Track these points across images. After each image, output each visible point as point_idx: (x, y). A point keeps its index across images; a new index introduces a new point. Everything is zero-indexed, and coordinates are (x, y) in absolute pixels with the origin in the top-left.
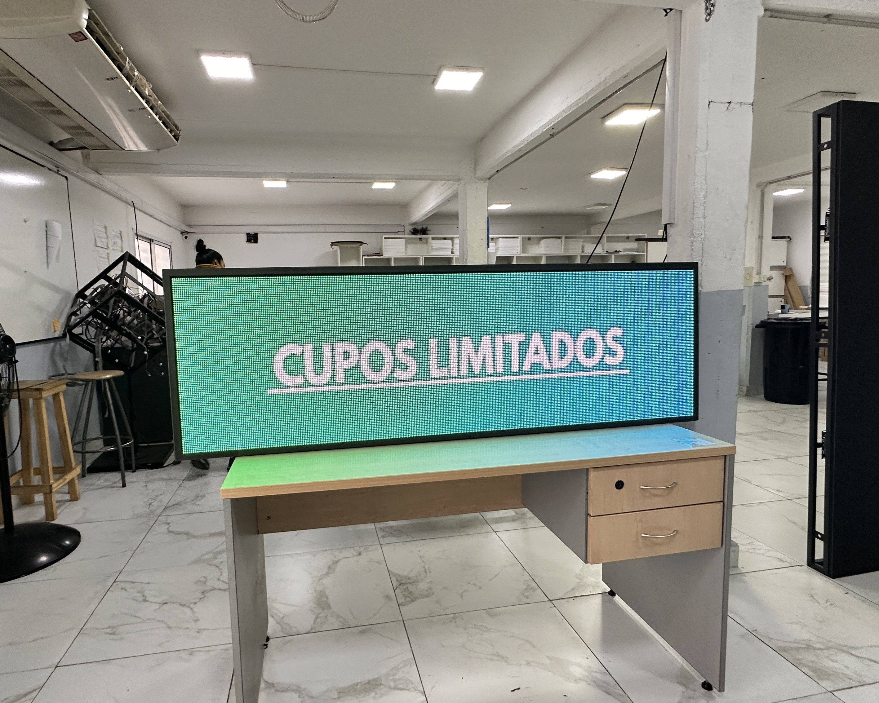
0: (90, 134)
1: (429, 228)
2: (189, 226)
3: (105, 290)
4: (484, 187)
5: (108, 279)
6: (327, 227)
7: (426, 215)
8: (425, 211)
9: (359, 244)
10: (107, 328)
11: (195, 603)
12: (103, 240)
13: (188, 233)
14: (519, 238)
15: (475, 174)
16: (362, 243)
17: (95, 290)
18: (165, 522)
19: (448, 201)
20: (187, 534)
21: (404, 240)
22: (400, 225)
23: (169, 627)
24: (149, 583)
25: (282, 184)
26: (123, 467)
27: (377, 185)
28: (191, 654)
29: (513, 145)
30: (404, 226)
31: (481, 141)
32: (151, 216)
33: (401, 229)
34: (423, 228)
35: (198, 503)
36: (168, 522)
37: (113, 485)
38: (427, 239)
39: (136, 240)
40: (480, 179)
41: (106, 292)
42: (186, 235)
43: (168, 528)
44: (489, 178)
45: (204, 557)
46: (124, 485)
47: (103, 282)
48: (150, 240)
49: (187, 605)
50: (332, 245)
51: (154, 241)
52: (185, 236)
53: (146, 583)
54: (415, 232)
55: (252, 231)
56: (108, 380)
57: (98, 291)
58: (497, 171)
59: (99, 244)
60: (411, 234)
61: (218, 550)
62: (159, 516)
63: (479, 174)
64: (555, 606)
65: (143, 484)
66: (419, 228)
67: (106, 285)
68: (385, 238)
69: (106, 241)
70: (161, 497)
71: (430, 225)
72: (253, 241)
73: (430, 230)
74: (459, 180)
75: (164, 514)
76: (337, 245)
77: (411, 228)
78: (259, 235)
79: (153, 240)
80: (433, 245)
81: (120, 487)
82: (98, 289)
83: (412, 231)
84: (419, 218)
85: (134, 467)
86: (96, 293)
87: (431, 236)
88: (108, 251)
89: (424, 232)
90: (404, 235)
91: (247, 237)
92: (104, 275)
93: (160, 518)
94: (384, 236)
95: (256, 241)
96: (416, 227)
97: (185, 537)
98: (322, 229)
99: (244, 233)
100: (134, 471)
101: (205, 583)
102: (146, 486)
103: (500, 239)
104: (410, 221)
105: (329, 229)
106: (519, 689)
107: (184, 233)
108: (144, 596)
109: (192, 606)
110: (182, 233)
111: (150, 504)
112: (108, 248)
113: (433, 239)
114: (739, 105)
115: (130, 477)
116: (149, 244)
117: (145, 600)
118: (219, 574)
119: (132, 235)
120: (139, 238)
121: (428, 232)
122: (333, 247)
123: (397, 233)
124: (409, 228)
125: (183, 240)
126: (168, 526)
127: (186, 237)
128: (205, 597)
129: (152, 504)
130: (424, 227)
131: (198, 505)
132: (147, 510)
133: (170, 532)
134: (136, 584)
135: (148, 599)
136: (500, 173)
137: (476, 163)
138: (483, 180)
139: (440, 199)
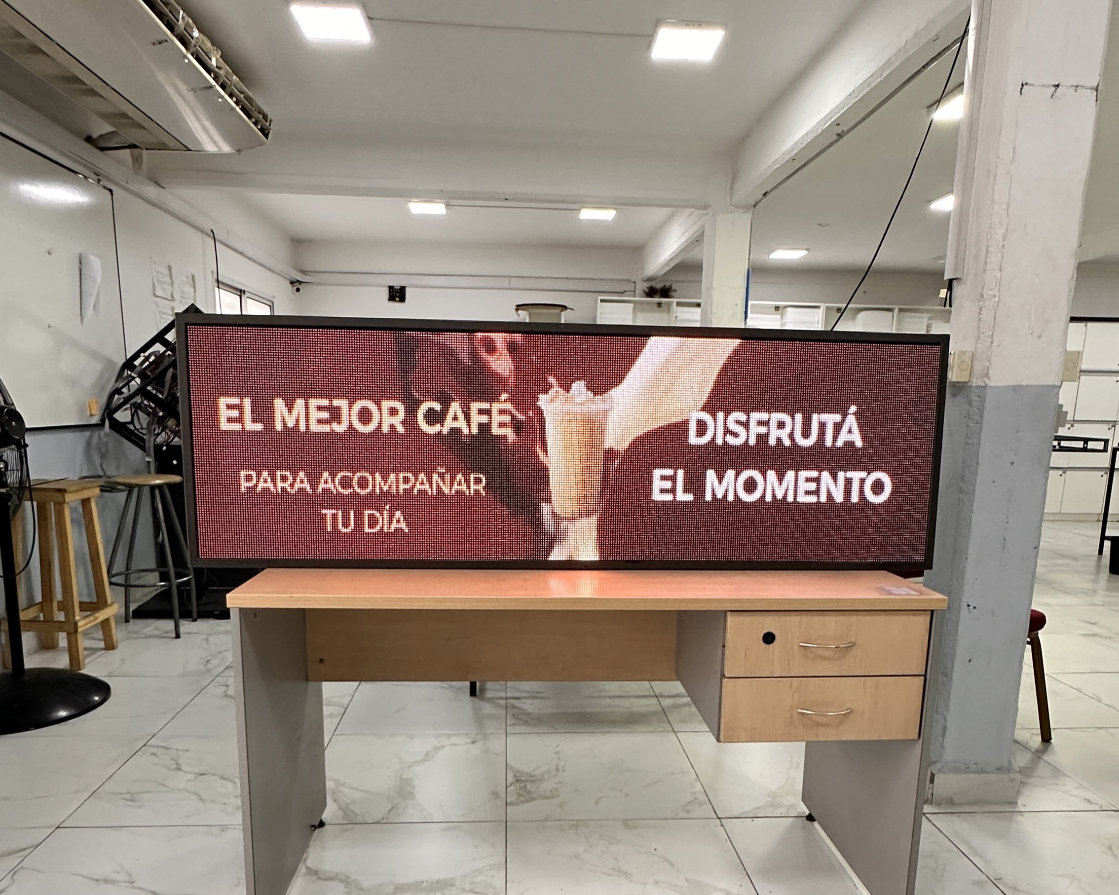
1: (674, 287)
2: (303, 272)
3: (160, 358)
4: (744, 220)
5: (165, 343)
6: (512, 280)
7: (667, 264)
8: (663, 259)
9: (561, 309)
10: (162, 414)
12: (165, 287)
13: (300, 282)
14: (821, 308)
15: (731, 198)
16: (564, 308)
17: (148, 358)
19: (697, 241)
21: (632, 305)
22: (629, 280)
25: (438, 209)
26: (177, 613)
27: (587, 214)
29: (782, 152)
30: (634, 282)
32: (241, 253)
33: (630, 287)
34: (665, 286)
37: (164, 635)
38: (669, 305)
39: (217, 289)
40: (739, 207)
41: (162, 360)
42: (297, 285)
44: (755, 206)
46: (177, 636)
47: (158, 348)
48: (241, 291)
50: (517, 310)
51: (246, 293)
52: (296, 288)
54: (651, 292)
55: (397, 283)
57: (151, 360)
58: (765, 194)
59: (159, 292)
60: (644, 295)
63: (737, 199)
65: (204, 637)
66: (659, 286)
67: (161, 352)
68: (602, 301)
69: (170, 289)
71: (678, 282)
72: (397, 299)
73: (675, 291)
74: (706, 207)
76: (525, 310)
77: (645, 286)
78: (407, 290)
79: (244, 291)
80: (677, 312)
81: (172, 638)
83: (647, 290)
84: (655, 271)
86: (148, 363)
87: (675, 300)
88: (172, 304)
89: (666, 292)
90: (635, 297)
91: (390, 292)
92: (160, 338)
94: (600, 298)
95: (402, 299)
96: (653, 284)
98: (505, 283)
99: (383, 286)
102: (207, 639)
103: (789, 309)
104: (643, 276)
105: (515, 283)
107: (295, 282)
110: (292, 283)
111: (208, 661)
112: (173, 299)
113: (678, 304)
114: (1073, 89)
116: (238, 297)
119: (211, 280)
120: (220, 286)
121: (673, 294)
122: (520, 312)
123: (623, 293)
124: (643, 286)
125: (294, 294)
126: (225, 689)
127: (298, 290)
129: (211, 661)
130: (668, 285)
132: (203, 668)
136: (769, 196)
138: (745, 208)
139: (685, 239)
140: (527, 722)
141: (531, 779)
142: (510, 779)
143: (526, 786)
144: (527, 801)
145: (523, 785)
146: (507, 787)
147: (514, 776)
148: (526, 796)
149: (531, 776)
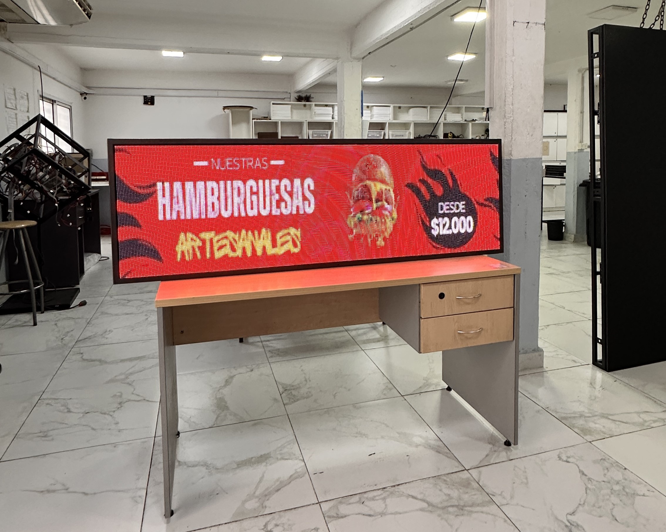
0: (11, 11)
1: (312, 96)
2: (88, 87)
3: (18, 149)
4: (358, 66)
5: (21, 138)
6: (219, 92)
7: (310, 85)
8: (308, 82)
9: (250, 108)
10: (20, 182)
11: (114, 411)
12: (12, 102)
13: (86, 94)
14: (391, 107)
15: (351, 53)
16: (251, 108)
17: (9, 148)
18: (79, 352)
19: (329, 74)
20: (100, 361)
21: (290, 106)
22: (287, 92)
23: (93, 429)
24: (71, 399)
25: (178, 54)
26: (35, 309)
27: (266, 58)
28: (115, 447)
29: (381, 34)
30: (290, 93)
31: (356, 27)
32: (54, 78)
33: (288, 96)
34: (307, 95)
35: (107, 336)
36: (81, 352)
37: (25, 324)
38: (310, 105)
39: (41, 101)
40: (355, 58)
41: (19, 150)
42: (85, 96)
43: (82, 357)
44: (363, 58)
45: (118, 378)
46: (35, 324)
47: (16, 141)
48: (53, 101)
49: (107, 413)
51: (56, 102)
53: (68, 399)
54: (300, 99)
55: (149, 94)
56: (22, 229)
57: (12, 149)
58: (369, 53)
59: (9, 105)
60: (296, 101)
61: (130, 371)
62: (72, 348)
63: (355, 55)
64: (405, 400)
65: (53, 323)
66: (304, 95)
67: (18, 144)
68: (273, 104)
69: (15, 103)
70: (71, 333)
71: (313, 93)
72: (149, 103)
73: (313, 98)
74: (337, 58)
75: (76, 346)
76: (228, 109)
77: (296, 95)
78: (155, 98)
80: (315, 111)
81: (32, 326)
82: (12, 147)
83: (297, 98)
84: (302, 88)
85: (43, 308)
86: (9, 151)
87: (314, 103)
88: (16, 112)
89: (308, 99)
90: (290, 101)
91: (145, 99)
92: (16, 134)
93: (73, 349)
94: (272, 102)
95: (152, 103)
96: (300, 94)
97: (97, 363)
98: (215, 94)
99: (140, 96)
100: (43, 313)
101: (121, 396)
102: (56, 324)
103: (375, 107)
104: (295, 90)
105: (221, 94)
106: (374, 454)
107: (83, 94)
108: (67, 408)
109: (112, 413)
110: (81, 94)
111: (62, 339)
112: (16, 109)
113: (316, 105)
114: (535, 24)
115: (40, 317)
116: (52, 105)
117: (69, 411)
118: (133, 390)
119: (38, 97)
120: (43, 100)
121: (311, 99)
122: (225, 110)
123: (284, 99)
124: (294, 95)
125: (83, 101)
126: (81, 356)
127: (85, 98)
128: (122, 406)
129: (64, 339)
130: (308, 95)
131: (107, 338)
132: (60, 343)
133: (84, 360)
134: (59, 400)
135: (72, 410)
136: (371, 54)
137: (352, 45)
138: (358, 59)
139: (322, 73)
140: (278, 354)
141: (293, 388)
142: (281, 390)
143: (291, 392)
144: (295, 401)
145: (289, 392)
146: (281, 395)
147: (283, 388)
148: (294, 399)
149: (293, 386)
